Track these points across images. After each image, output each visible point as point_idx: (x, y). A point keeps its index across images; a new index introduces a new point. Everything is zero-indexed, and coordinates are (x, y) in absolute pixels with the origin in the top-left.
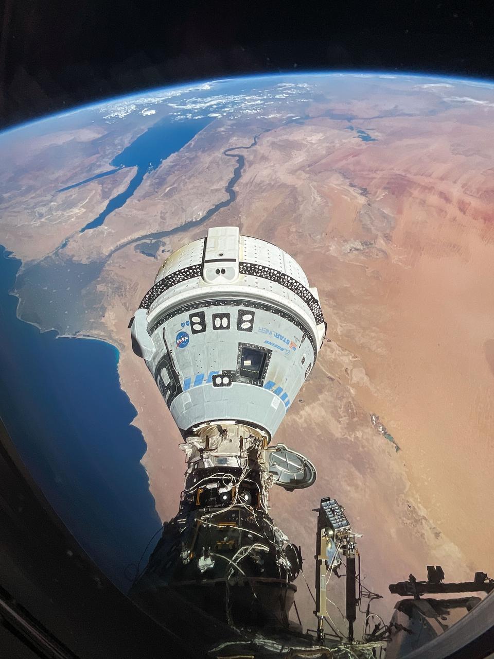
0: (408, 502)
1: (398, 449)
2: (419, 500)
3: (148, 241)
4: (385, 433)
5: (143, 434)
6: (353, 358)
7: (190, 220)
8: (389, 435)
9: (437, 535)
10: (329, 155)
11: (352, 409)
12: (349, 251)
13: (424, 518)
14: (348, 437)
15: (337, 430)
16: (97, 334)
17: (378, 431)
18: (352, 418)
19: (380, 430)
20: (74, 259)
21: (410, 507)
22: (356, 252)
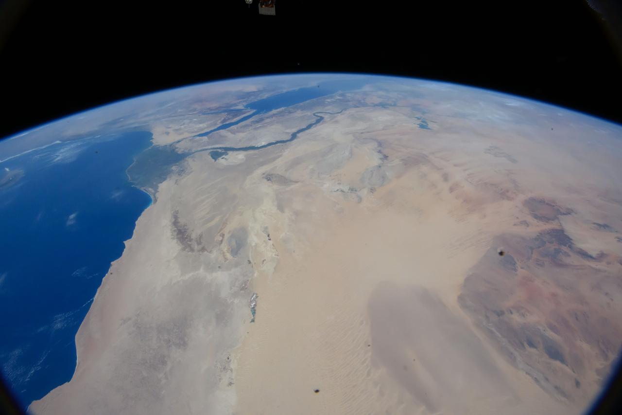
0: (230, 355)
1: (253, 321)
2: (238, 358)
3: (220, 151)
4: (254, 308)
5: (125, 250)
6: (275, 255)
7: (254, 145)
8: (255, 310)
9: (230, 384)
10: (383, 130)
11: (246, 285)
12: (336, 190)
13: (231, 370)
14: (228, 300)
15: (225, 293)
16: (150, 191)
17: (250, 304)
18: (241, 290)
19: (252, 305)
20: (177, 150)
21: (228, 359)
22: (340, 193)
